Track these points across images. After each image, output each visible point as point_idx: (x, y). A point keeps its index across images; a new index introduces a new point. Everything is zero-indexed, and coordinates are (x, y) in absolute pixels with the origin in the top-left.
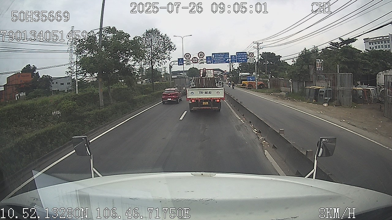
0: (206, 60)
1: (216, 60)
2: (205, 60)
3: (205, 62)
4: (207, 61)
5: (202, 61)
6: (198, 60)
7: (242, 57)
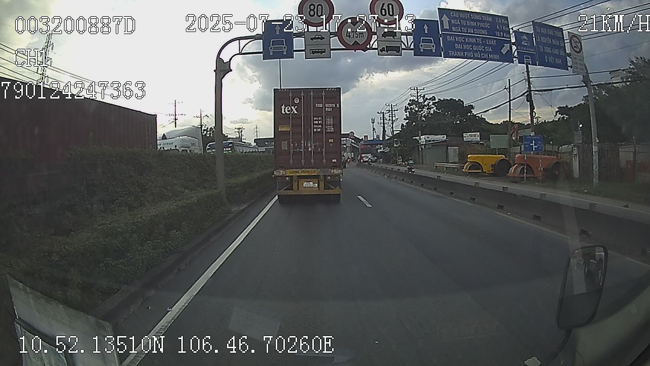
0: (411, 38)
1: (458, 43)
2: (404, 38)
3: (408, 49)
4: (416, 42)
5: (390, 42)
6: (374, 37)
7: (552, 46)
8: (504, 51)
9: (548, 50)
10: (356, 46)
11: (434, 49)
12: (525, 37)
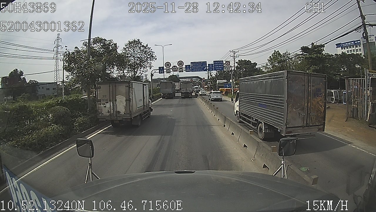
1: (194, 69)
2: (184, 69)
3: (185, 71)
4: (186, 69)
5: (181, 70)
6: (178, 69)
7: (219, 66)
8: (205, 69)
9: (218, 67)
10: (175, 71)
11: (189, 71)
12: (211, 65)
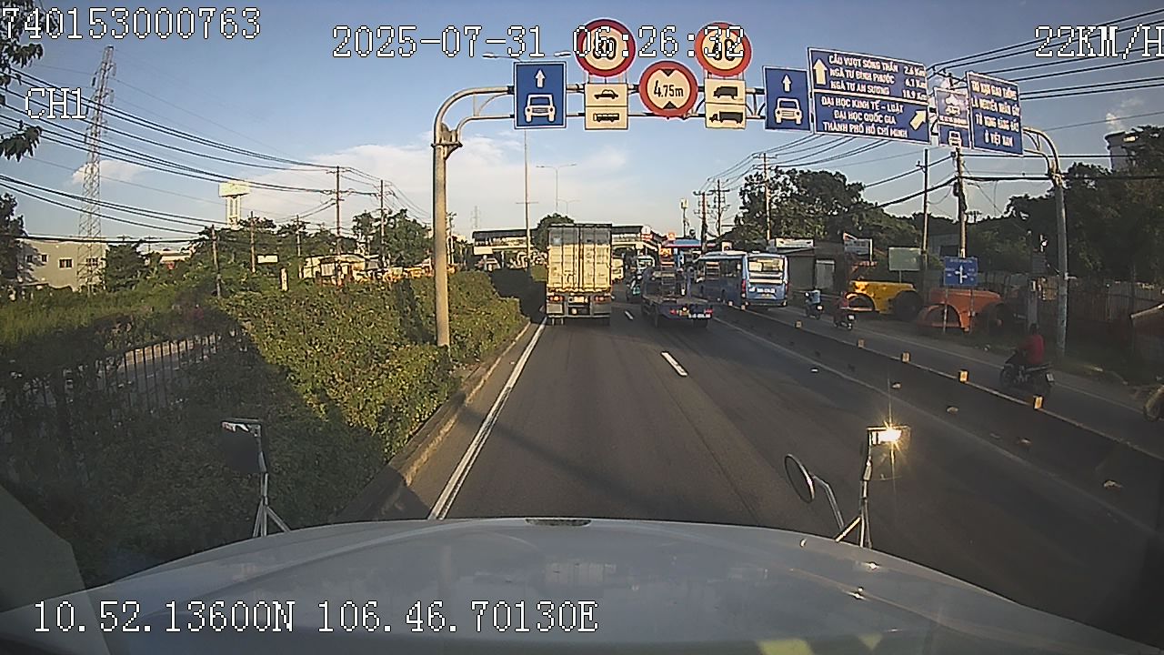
0: (761, 99)
1: (840, 108)
3: (758, 115)
4: (770, 108)
5: (727, 105)
7: (996, 115)
8: (916, 123)
9: (991, 122)
10: (670, 111)
11: (798, 119)
12: (953, 101)
